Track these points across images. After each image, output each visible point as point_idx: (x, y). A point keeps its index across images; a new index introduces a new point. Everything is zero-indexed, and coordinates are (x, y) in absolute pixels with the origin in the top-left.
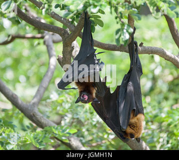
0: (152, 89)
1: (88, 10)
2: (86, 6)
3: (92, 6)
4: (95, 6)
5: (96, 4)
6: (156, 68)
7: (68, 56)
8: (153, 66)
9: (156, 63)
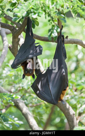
0: (76, 69)
1: (30, 15)
2: (28, 13)
3: (33, 13)
4: (35, 13)
5: (35, 12)
6: (79, 54)
7: (16, 45)
8: (76, 52)
9: (79, 50)
